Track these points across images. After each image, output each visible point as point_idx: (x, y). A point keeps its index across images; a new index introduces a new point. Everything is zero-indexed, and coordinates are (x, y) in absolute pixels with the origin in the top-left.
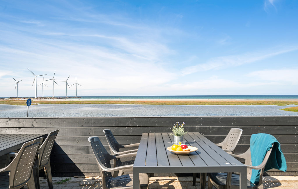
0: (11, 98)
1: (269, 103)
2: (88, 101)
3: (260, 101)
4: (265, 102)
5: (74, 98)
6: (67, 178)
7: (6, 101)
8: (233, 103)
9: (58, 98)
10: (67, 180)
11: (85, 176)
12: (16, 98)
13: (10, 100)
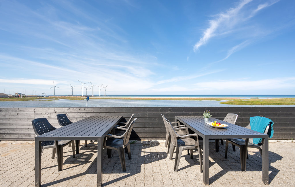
0: (69, 96)
1: (211, 99)
2: (112, 98)
3: (206, 98)
4: (209, 99)
5: (104, 96)
6: (134, 141)
7: (66, 98)
8: (192, 99)
9: (95, 96)
10: (135, 142)
11: (141, 139)
12: (72, 96)
13: (68, 97)
